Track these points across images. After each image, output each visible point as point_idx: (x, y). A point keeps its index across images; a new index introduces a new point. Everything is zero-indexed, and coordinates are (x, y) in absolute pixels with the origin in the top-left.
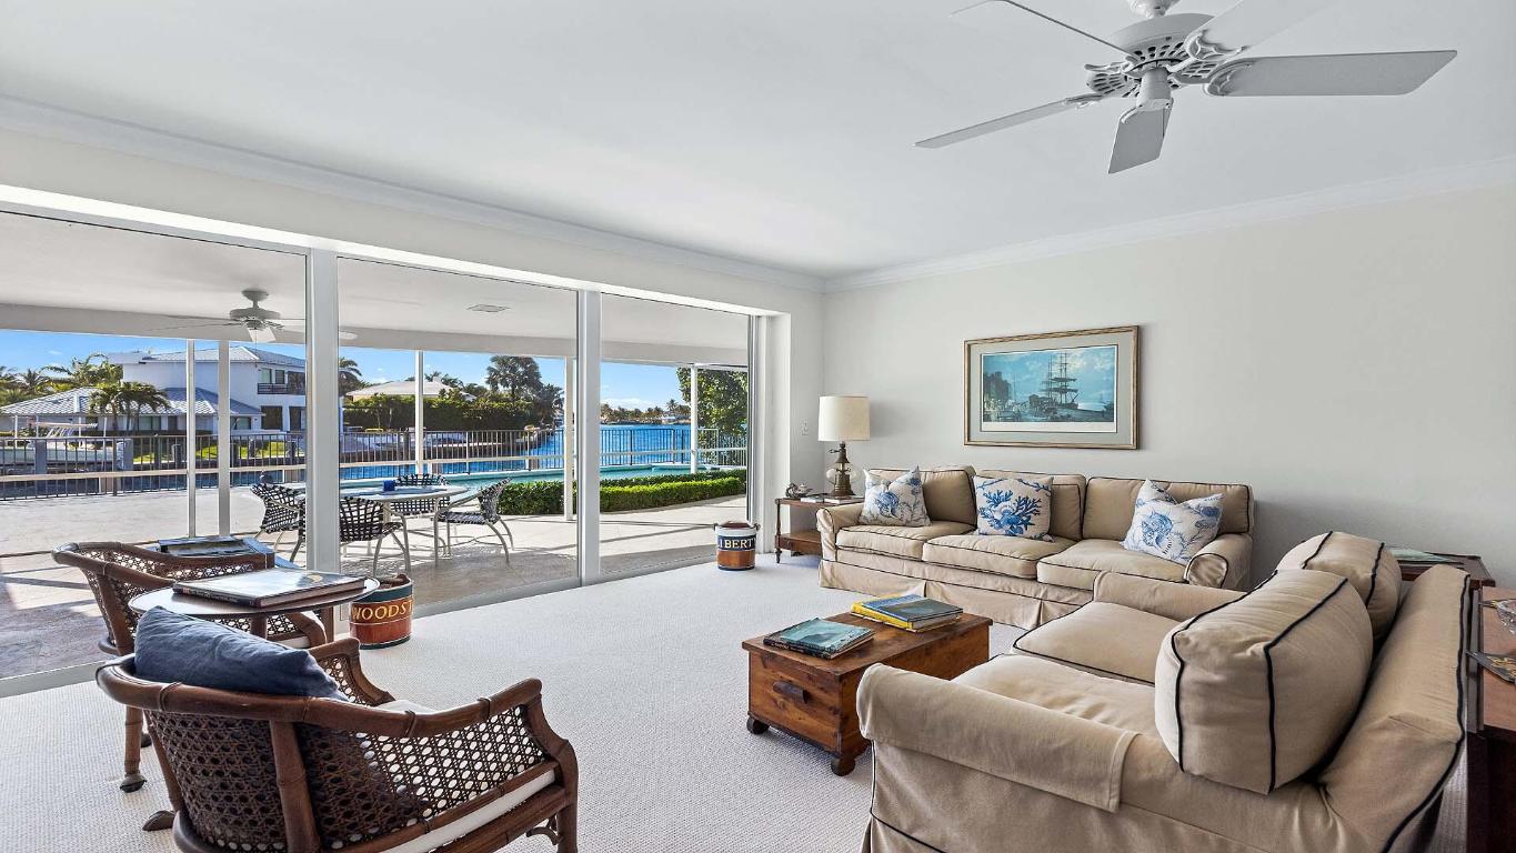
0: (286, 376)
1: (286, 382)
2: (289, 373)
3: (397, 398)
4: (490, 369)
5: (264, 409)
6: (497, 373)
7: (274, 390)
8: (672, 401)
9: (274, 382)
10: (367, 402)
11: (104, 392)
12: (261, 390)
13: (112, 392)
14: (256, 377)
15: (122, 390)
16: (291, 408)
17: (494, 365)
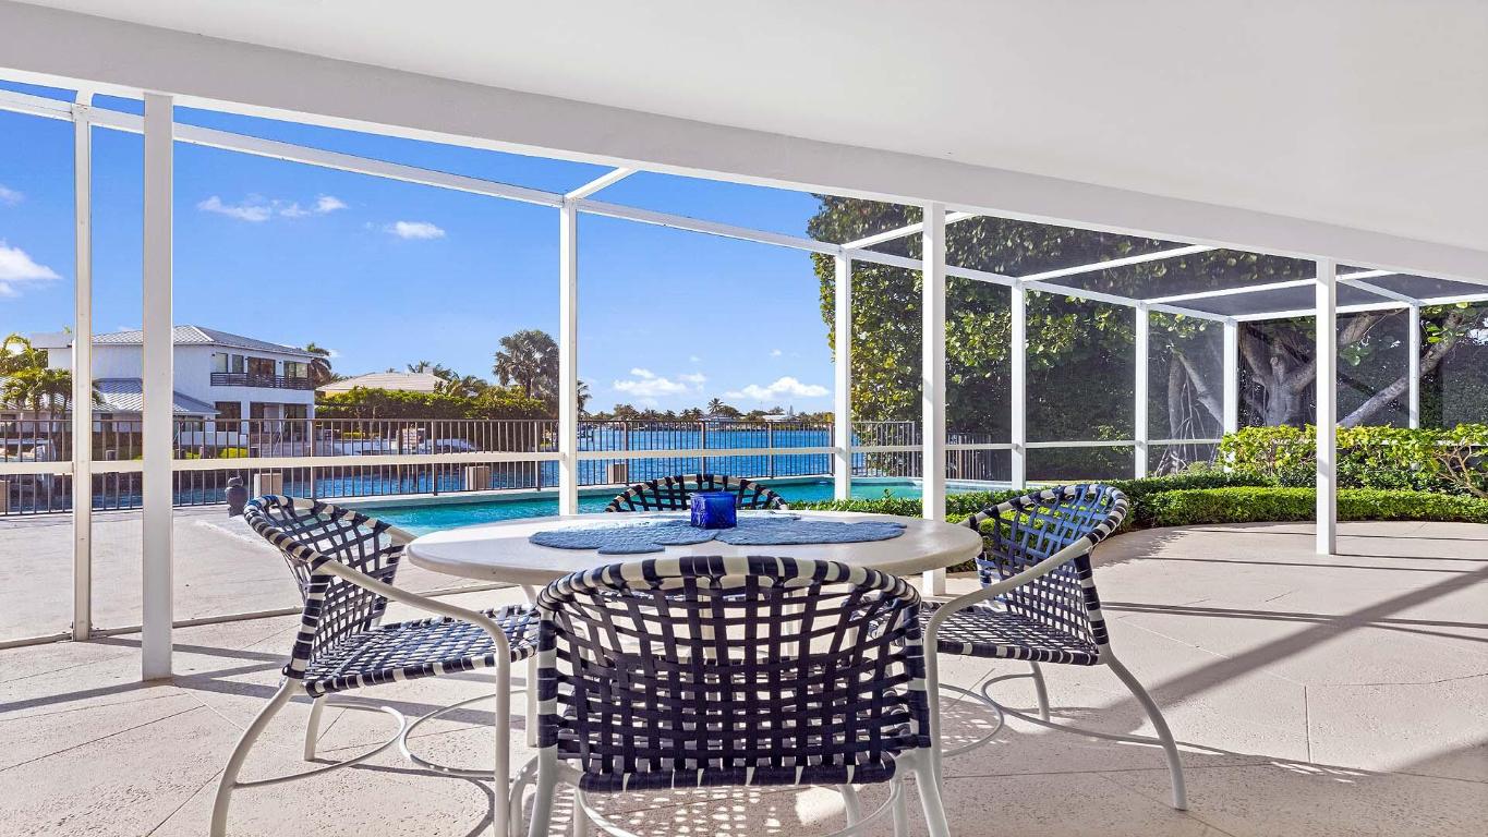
0: (246, 363)
1: (246, 371)
2: (249, 359)
3: (380, 392)
4: (499, 355)
5: (218, 405)
6: (507, 360)
7: (231, 381)
8: (716, 400)
9: (230, 370)
10: (345, 397)
11: (21, 382)
12: (215, 380)
13: (31, 381)
14: (208, 363)
15: (44, 379)
16: (252, 404)
17: (503, 350)
